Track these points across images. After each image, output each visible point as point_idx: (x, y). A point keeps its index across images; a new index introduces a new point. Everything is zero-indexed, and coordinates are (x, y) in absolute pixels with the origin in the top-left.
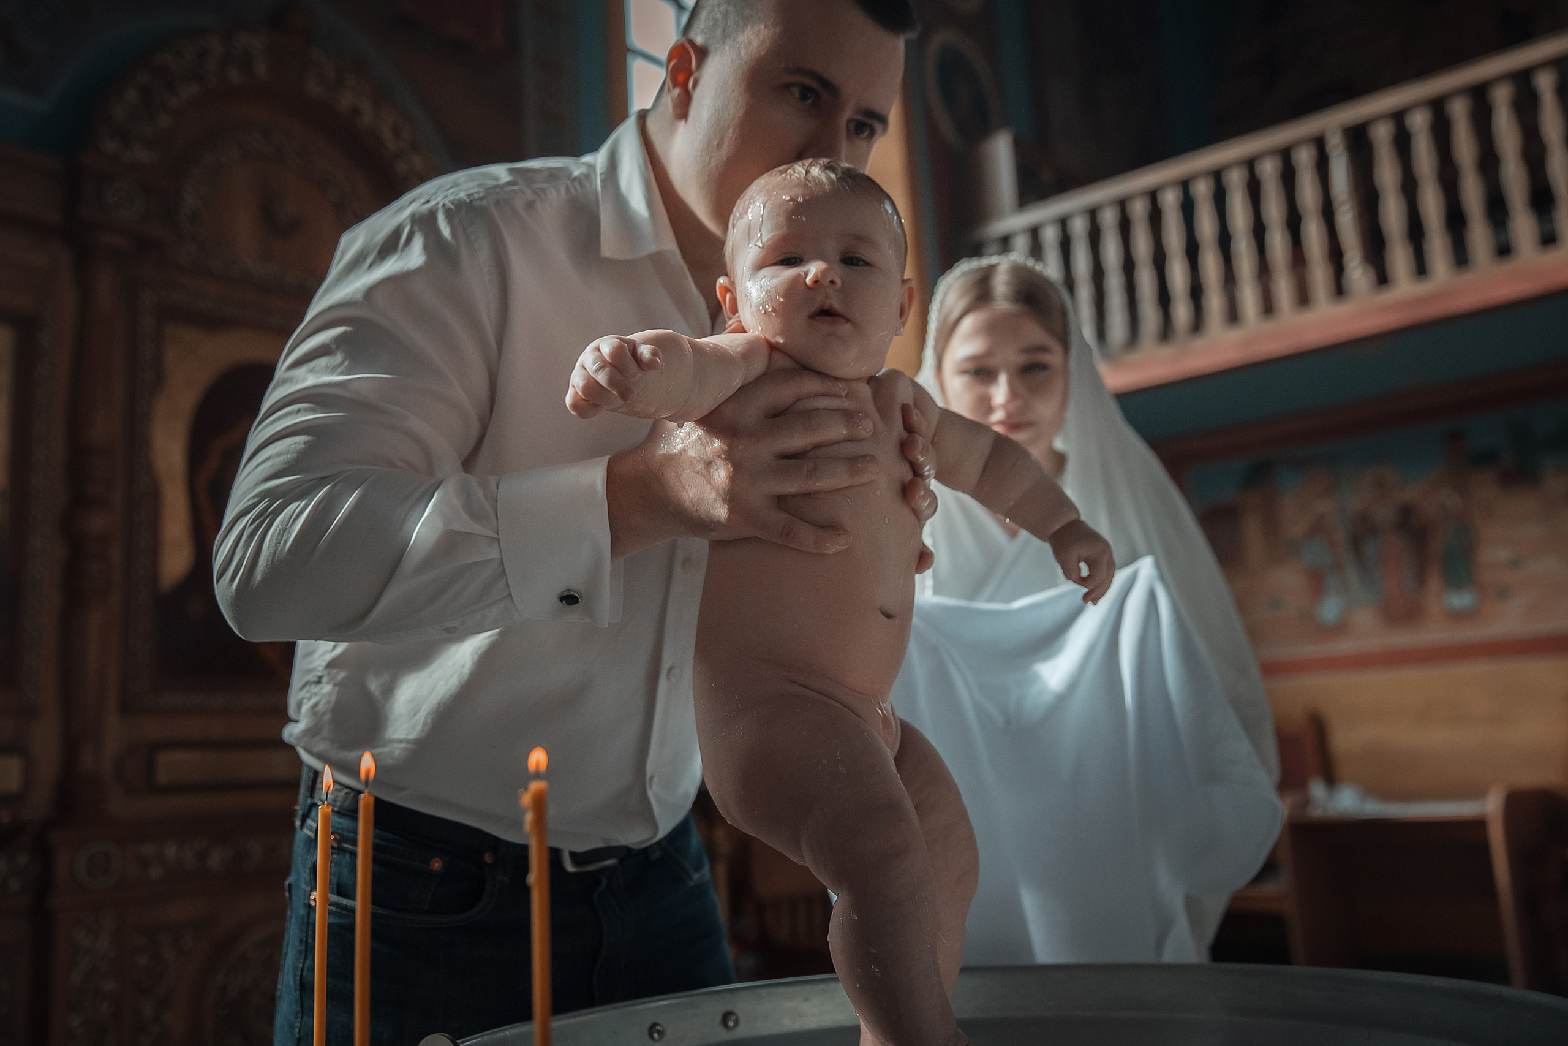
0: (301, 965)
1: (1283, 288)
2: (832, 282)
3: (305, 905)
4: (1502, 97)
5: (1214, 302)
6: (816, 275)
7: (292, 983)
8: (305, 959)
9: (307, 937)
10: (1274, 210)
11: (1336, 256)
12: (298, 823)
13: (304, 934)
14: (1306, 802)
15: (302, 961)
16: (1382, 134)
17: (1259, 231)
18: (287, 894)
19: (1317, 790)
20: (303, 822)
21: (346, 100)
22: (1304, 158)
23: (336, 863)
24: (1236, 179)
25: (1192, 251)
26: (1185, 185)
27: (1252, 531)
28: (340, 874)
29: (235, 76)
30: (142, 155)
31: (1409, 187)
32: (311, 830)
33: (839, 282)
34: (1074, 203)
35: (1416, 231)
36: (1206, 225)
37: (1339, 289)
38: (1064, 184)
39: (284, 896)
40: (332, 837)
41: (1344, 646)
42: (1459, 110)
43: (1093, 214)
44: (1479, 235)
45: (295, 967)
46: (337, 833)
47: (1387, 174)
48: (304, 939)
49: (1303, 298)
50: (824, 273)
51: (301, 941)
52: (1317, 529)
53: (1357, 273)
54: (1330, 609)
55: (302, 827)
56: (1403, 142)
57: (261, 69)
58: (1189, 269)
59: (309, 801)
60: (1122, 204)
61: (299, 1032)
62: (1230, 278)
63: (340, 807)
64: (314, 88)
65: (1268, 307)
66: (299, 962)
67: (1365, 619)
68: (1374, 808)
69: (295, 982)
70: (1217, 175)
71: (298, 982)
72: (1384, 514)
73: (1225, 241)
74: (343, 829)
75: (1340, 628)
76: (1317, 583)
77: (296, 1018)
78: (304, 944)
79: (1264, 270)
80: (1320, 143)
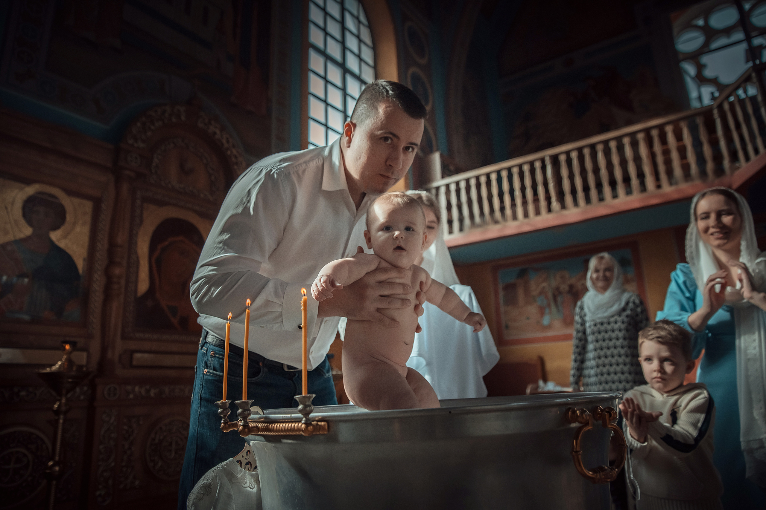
0: (201, 392)
1: (531, 208)
2: (402, 238)
3: (202, 373)
4: (600, 148)
5: (508, 211)
6: (397, 235)
7: (197, 398)
8: (202, 390)
9: (203, 383)
10: (528, 182)
11: (548, 199)
12: (200, 348)
13: (202, 382)
14: (538, 387)
15: (201, 391)
16: (563, 158)
17: (523, 189)
18: (195, 370)
19: (541, 383)
20: (202, 347)
21: (212, 129)
22: (538, 165)
23: (213, 361)
24: (515, 171)
25: (501, 195)
26: (499, 172)
27: (520, 292)
28: (214, 364)
29: (174, 120)
30: (141, 145)
31: (571, 177)
32: (205, 351)
33: (404, 237)
34: (461, 177)
35: (574, 192)
36: (506, 186)
37: (549, 210)
38: (458, 171)
39: (195, 371)
40: (212, 352)
41: (550, 333)
42: (587, 152)
43: (467, 181)
44: (593, 193)
45: (198, 393)
46: (214, 352)
47: (564, 172)
48: (202, 384)
49: (538, 212)
50: (399, 235)
51: (201, 385)
52: (541, 293)
53: (555, 204)
54: (546, 321)
55: (201, 349)
56: (569, 162)
57: (183, 118)
58: (499, 202)
59: (204, 341)
60: (477, 178)
61: (200, 413)
62: (513, 205)
63: (215, 344)
64: (200, 125)
65: (526, 215)
66: (200, 391)
67: (557, 324)
68: (559, 389)
69: (198, 397)
70: (509, 170)
71: (199, 397)
72: (564, 287)
73: (512, 192)
74: (216, 350)
75: (549, 327)
76: (542, 311)
77: (199, 408)
78: (202, 385)
79: (525, 203)
80: (543, 161)
